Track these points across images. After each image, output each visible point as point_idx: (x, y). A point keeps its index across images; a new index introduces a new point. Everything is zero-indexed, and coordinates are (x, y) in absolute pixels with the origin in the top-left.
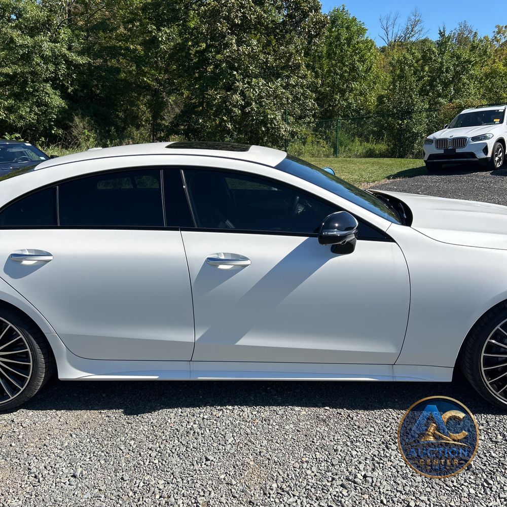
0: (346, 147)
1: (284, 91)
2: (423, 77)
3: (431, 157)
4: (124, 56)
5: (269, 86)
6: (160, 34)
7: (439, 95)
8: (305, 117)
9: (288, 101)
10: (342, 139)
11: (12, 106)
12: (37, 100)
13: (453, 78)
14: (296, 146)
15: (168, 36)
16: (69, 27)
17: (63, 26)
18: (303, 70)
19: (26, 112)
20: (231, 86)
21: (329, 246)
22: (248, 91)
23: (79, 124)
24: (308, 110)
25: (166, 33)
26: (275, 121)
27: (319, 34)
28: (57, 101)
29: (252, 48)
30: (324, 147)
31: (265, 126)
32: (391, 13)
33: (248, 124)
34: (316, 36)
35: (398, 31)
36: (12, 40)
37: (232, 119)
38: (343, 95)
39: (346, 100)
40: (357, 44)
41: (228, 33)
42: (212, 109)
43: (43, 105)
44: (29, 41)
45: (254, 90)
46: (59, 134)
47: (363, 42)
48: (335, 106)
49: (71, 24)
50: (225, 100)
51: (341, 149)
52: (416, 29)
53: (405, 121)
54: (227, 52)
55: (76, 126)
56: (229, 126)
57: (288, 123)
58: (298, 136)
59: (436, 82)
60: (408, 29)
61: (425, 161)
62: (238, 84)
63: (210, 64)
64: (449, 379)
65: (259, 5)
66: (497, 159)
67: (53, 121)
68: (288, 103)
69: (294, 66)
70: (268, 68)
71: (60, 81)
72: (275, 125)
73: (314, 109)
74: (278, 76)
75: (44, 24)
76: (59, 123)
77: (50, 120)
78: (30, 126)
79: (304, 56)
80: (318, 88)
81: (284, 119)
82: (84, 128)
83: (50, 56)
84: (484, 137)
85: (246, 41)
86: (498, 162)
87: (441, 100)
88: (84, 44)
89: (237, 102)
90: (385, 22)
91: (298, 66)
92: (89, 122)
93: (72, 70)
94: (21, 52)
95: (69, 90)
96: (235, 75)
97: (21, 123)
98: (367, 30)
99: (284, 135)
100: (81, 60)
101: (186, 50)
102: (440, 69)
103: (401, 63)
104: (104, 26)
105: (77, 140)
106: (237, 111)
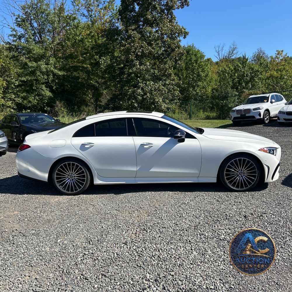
0: (195, 115)
1: (163, 87)
2: (235, 79)
3: (235, 118)
4: (82, 71)
5: (155, 85)
6: (101, 60)
7: (244, 88)
8: (174, 100)
9: (165, 92)
10: (193, 111)
11: (25, 96)
12: (38, 93)
13: (250, 79)
14: (170, 114)
15: (104, 61)
16: (54, 57)
17: (51, 57)
18: (173, 76)
19: (32, 99)
20: (137, 85)
21: (178, 139)
22: (145, 87)
23: (59, 104)
24: (176, 96)
25: (103, 59)
26: (159, 103)
27: (180, 59)
28: (48, 93)
29: (147, 66)
30: (185, 115)
31: (154, 105)
32: (220, 44)
33: (145, 104)
34: (179, 60)
35: (225, 53)
36: (26, 64)
37: (137, 101)
38: (194, 88)
39: (195, 91)
40: (201, 63)
41: (135, 59)
42: (127, 97)
43: (41, 96)
44: (35, 64)
45: (148, 87)
46: (48, 110)
47: (204, 62)
48: (190, 94)
49: (55, 56)
50: (134, 92)
51: (193, 116)
52: (234, 52)
53: (225, 101)
54: (134, 69)
55: (57, 106)
56: (136, 105)
57: (166, 103)
58: (171, 110)
59: (242, 81)
60: (230, 52)
61: (232, 121)
62: (140, 84)
63: (125, 74)
64: (216, 181)
65: (150, 46)
66: (266, 119)
67: (45, 104)
68: (165, 93)
69: (168, 75)
70: (155, 76)
71: (50, 83)
72: (159, 104)
73: (179, 96)
74: (160, 80)
75: (42, 56)
76: (48, 104)
77: (44, 103)
78: (34, 106)
79: (173, 69)
80: (180, 85)
81: (164, 101)
82: (61, 107)
83: (45, 72)
84: (259, 109)
85: (144, 63)
86: (266, 120)
87: (245, 90)
88: (62, 65)
89: (140, 93)
90: (217, 49)
91: (170, 75)
92: (64, 104)
93: (55, 78)
94: (30, 70)
95: (54, 88)
96: (138, 80)
97: (30, 105)
98: (205, 56)
99: (164, 109)
100: (60, 73)
101: (114, 68)
102: (243, 75)
103: (223, 72)
104: (71, 56)
105: (58, 113)
106: (140, 98)
